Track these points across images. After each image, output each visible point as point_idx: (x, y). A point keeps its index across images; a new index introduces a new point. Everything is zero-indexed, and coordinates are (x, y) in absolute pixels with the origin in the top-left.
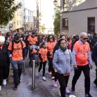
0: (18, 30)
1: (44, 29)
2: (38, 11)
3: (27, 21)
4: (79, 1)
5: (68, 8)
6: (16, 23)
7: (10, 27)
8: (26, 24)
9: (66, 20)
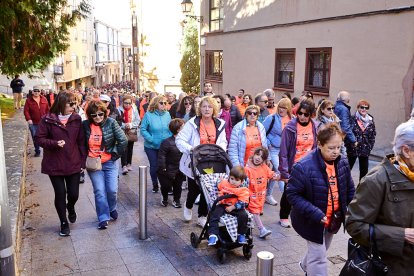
1: (153, 79)
2: (134, 29)
3: (103, 57)
4: (254, 2)
5: (222, 22)
6: (74, 64)
7: (56, 74)
8: (100, 65)
9: (216, 54)
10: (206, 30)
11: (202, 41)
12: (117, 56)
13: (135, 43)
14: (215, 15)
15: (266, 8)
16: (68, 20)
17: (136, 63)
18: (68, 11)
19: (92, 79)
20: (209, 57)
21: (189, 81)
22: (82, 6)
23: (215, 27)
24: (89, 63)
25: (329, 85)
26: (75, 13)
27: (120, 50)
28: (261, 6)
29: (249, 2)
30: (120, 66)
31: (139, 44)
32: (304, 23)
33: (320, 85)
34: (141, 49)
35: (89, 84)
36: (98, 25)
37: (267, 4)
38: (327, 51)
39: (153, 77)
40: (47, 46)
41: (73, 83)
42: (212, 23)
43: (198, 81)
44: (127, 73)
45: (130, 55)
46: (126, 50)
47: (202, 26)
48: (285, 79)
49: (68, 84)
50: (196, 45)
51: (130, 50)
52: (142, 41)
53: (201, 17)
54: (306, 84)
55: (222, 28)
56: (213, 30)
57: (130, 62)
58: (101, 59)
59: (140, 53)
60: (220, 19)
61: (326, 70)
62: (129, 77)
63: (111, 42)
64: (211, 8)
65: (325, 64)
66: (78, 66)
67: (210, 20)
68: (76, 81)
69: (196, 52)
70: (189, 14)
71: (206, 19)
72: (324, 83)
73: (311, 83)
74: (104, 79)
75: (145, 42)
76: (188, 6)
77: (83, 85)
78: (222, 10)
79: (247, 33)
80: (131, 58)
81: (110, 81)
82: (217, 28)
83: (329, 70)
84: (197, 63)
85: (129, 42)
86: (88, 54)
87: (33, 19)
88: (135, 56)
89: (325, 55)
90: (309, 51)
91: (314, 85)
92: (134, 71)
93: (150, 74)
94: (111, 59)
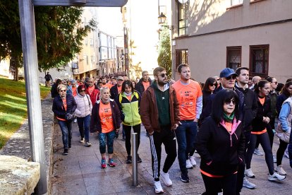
0: (88, 74)
2: (126, 36)
3: (104, 56)
4: (210, 14)
5: (187, 30)
6: (85, 62)
7: (73, 69)
8: (102, 61)
9: (183, 52)
10: (176, 35)
11: (172, 43)
12: (114, 55)
13: (126, 46)
14: (182, 24)
15: (219, 18)
16: (81, 32)
17: (127, 60)
18: (82, 26)
19: (96, 71)
20: (178, 54)
22: (91, 23)
23: (182, 33)
24: (95, 60)
25: (268, 72)
26: (87, 27)
27: (116, 51)
28: (215, 17)
29: (206, 14)
30: (116, 62)
31: (129, 47)
32: (247, 27)
33: (261, 72)
34: (130, 50)
35: (96, 74)
36: (101, 35)
37: (220, 15)
38: (266, 48)
39: (138, 69)
40: (68, 50)
41: (85, 74)
42: (180, 30)
44: (121, 67)
45: (123, 54)
46: (120, 51)
47: (173, 33)
49: (81, 75)
50: (168, 46)
51: (122, 51)
52: (131, 45)
53: (172, 26)
55: (187, 34)
56: (180, 34)
57: (122, 59)
58: (103, 58)
59: (130, 52)
60: (185, 27)
61: (265, 61)
62: (122, 70)
63: (110, 46)
64: (179, 20)
65: (264, 57)
66: (88, 63)
67: (179, 28)
68: (87, 73)
69: (169, 51)
70: (164, 24)
71: (176, 27)
72: (264, 71)
73: (254, 71)
74: (105, 71)
75: (133, 45)
76: (163, 19)
77: (91, 76)
78: (187, 21)
79: (205, 36)
80: (123, 56)
81: (109, 72)
82: (184, 34)
83: (267, 61)
84: (169, 59)
85: (122, 45)
86: (94, 54)
87: (59, 32)
88: (126, 55)
89: (264, 50)
90: (252, 47)
91: (257, 72)
92: (126, 65)
93: (136, 67)
94: (110, 58)
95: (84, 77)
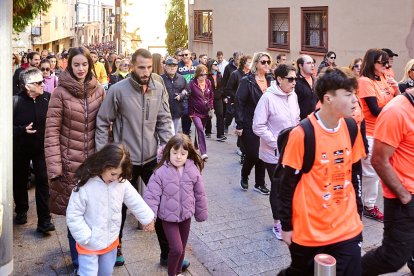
0: (56, 44)
1: (136, 40)
3: (83, 17)
6: (52, 25)
7: (33, 36)
8: (80, 25)
9: (205, 14)
11: (191, 1)
12: (97, 16)
13: (118, 3)
17: (118, 23)
19: (70, 40)
20: (197, 16)
21: (175, 41)
24: (69, 25)
25: (327, 45)
27: (100, 9)
30: (101, 28)
31: (122, 4)
33: (317, 44)
34: (124, 8)
35: (68, 44)
38: (322, 11)
39: (136, 38)
40: (29, 7)
41: (51, 45)
43: (184, 41)
44: (107, 34)
45: (112, 15)
46: (107, 10)
48: (280, 39)
49: (45, 46)
50: (181, 5)
51: (110, 10)
54: (302, 44)
57: (111, 22)
58: (81, 20)
59: (123, 12)
61: (323, 30)
62: (109, 38)
63: (92, 2)
65: (321, 23)
66: (56, 27)
68: (54, 43)
69: (181, 11)
72: (321, 43)
73: (308, 43)
74: (83, 40)
77: (61, 47)
80: (113, 19)
81: (89, 41)
83: (326, 29)
84: (183, 19)
86: (68, 15)
88: (117, 17)
89: (321, 15)
90: (304, 9)
91: (312, 45)
92: (116, 32)
93: (133, 35)
94: (91, 20)
95: (50, 49)
